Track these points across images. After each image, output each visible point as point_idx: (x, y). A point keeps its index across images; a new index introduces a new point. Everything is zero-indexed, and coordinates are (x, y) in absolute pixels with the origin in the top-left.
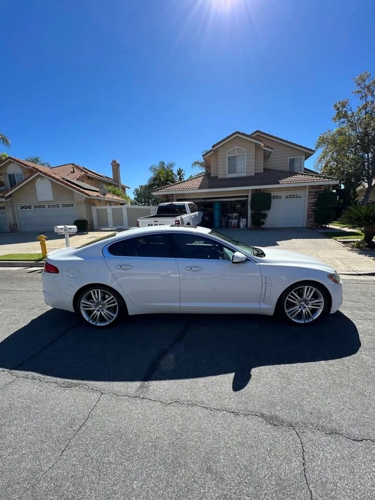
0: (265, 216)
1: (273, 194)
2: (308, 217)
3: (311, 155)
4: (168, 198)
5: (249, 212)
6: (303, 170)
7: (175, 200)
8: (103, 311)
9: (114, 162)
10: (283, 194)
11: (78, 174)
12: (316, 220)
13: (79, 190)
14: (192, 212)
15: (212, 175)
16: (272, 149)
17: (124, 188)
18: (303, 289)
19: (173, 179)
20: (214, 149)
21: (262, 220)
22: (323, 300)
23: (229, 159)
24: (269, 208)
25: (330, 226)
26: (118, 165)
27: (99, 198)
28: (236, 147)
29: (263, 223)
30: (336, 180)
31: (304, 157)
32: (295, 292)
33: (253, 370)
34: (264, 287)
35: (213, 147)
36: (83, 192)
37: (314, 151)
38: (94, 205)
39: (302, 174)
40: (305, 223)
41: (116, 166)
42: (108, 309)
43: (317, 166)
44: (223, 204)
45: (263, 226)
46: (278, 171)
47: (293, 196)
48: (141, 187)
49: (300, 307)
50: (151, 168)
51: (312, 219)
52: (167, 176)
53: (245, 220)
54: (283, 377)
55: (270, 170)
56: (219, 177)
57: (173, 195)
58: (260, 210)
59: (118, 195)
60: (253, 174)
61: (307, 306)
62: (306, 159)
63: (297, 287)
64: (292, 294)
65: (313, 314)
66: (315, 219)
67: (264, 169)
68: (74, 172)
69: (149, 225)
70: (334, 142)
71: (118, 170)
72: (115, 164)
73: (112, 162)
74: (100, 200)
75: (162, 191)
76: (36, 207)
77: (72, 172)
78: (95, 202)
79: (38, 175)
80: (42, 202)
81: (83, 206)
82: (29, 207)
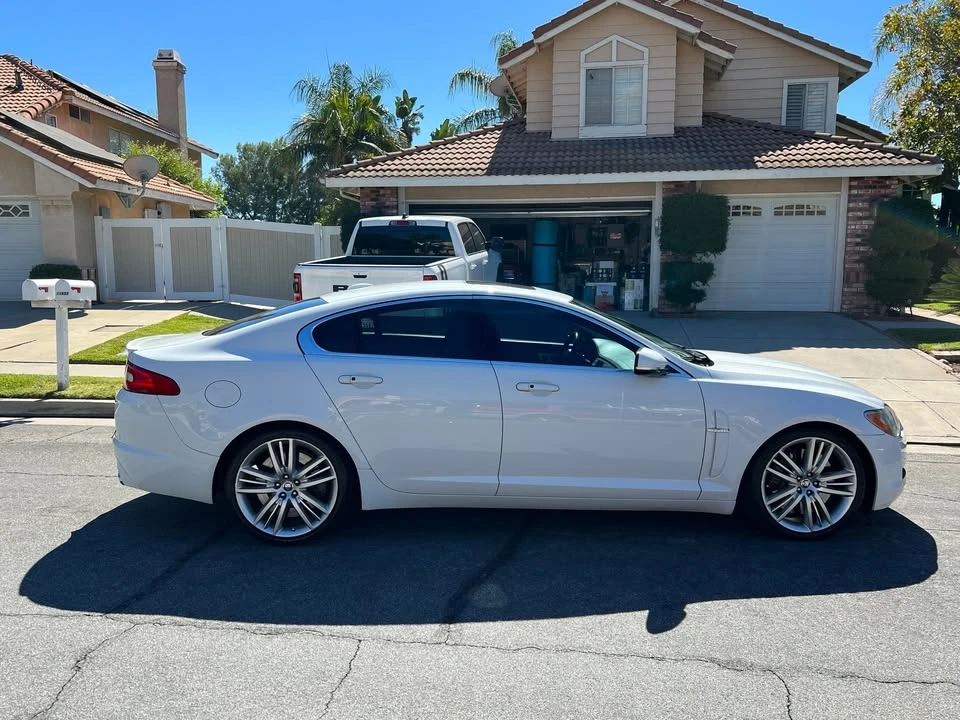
0: (707, 271)
1: (735, 200)
2: (847, 280)
3: (859, 75)
4: (380, 199)
5: (656, 256)
6: (833, 123)
7: (403, 208)
8: (294, 496)
9: (164, 57)
10: (767, 202)
11: (37, 96)
12: (871, 290)
13: (55, 159)
14: (471, 250)
15: (530, 128)
16: (732, 50)
17: (195, 154)
18: (805, 445)
19: (381, 131)
20: (541, 39)
21: (698, 285)
22: (854, 473)
23: (591, 75)
24: (719, 246)
25: (918, 311)
26: (180, 69)
27: (125, 190)
28: (614, 38)
29: (700, 296)
30: (933, 161)
31: (834, 81)
32: (787, 452)
33: (688, 606)
34: (710, 437)
35: (538, 33)
36: (71, 167)
37: (868, 64)
38: (103, 211)
39: (828, 140)
40: (838, 298)
41: (170, 75)
42: (310, 491)
43: (882, 109)
44: (565, 228)
45: (700, 306)
46: (749, 124)
47: (801, 210)
48: (245, 151)
49: (800, 492)
50: (300, 86)
51: (859, 287)
52: (363, 118)
53: (639, 283)
54: (756, 615)
55: (723, 119)
56: (555, 136)
57: (395, 190)
58: (692, 253)
59: (182, 181)
60: (670, 131)
61: (815, 490)
62: (842, 86)
63: (792, 440)
64: (779, 458)
65: (830, 512)
66: (868, 284)
67: (705, 116)
68: (19, 88)
69: (336, 288)
70: (933, 39)
71: (179, 90)
72: (169, 64)
73: (155, 59)
74: (127, 195)
75: (358, 173)
77: (12, 89)
78: (107, 201)
81: (69, 215)
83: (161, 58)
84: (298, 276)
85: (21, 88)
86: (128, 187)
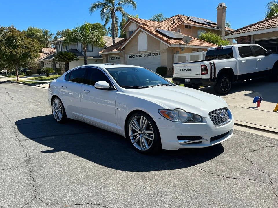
4: (244, 41)
7: (252, 43)
9: (220, 5)
26: (224, 8)
38: (177, 53)
49: (140, 135)
63: (136, 116)
71: (223, 15)
72: (221, 7)
73: (217, 7)
74: (182, 48)
75: (236, 33)
76: (137, 56)
77: (172, 24)
78: (179, 50)
79: (140, 30)
80: (141, 52)
81: (166, 54)
82: (133, 57)
83: (219, 6)
84: (173, 67)
85: (174, 23)
86: (182, 45)
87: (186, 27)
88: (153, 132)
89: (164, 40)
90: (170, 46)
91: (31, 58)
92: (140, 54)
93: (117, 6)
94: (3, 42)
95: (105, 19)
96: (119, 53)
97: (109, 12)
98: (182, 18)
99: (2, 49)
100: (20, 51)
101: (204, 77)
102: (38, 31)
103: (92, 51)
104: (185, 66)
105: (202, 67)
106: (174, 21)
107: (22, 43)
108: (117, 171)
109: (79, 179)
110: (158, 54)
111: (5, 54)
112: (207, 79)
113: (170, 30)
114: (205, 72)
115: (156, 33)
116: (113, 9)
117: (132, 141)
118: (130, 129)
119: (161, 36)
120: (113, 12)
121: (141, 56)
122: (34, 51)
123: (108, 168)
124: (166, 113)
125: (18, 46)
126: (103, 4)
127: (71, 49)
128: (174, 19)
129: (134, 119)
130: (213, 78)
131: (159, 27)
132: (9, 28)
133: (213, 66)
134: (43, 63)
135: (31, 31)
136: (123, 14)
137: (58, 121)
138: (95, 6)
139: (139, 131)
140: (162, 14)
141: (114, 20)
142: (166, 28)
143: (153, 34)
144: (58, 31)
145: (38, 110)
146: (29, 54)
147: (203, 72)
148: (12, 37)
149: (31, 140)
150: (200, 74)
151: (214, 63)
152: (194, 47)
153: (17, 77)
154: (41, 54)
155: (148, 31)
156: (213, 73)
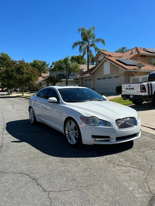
36: (124, 68)
38: (132, 75)
74: (136, 72)
76: (103, 78)
77: (131, 54)
78: (134, 73)
79: (105, 60)
80: (105, 75)
81: (123, 77)
82: (100, 79)
84: (122, 86)
85: (132, 53)
86: (136, 70)
87: (142, 56)
88: (77, 132)
89: (122, 66)
90: (126, 71)
91: (32, 81)
92: (100, 78)
93: (91, 43)
94: (15, 71)
95: (83, 52)
96: (90, 76)
97: (85, 48)
98: (139, 49)
99: (14, 75)
100: (25, 76)
101: (143, 94)
102: (40, 62)
103: (74, 75)
104: (129, 86)
105: (141, 87)
106: (132, 52)
107: (27, 71)
108: (49, 156)
109: (23, 159)
110: (118, 77)
111: (16, 78)
112: (146, 96)
113: (129, 59)
114: (144, 90)
115: (116, 62)
116: (88, 46)
117: (67, 138)
118: (66, 129)
119: (120, 64)
120: (88, 48)
121: (105, 78)
122: (34, 76)
123: (45, 154)
124: (85, 119)
125: (24, 73)
126: (81, 42)
127: (60, 74)
128: (132, 51)
129: (68, 123)
130: (150, 95)
131: (120, 57)
132: (20, 62)
133: (150, 86)
134: (41, 84)
135: (35, 62)
136: (95, 48)
137: (32, 123)
138: (76, 44)
139: (71, 131)
140: (125, 47)
141: (89, 53)
142: (126, 57)
143: (114, 62)
144: (53, 62)
145: (25, 115)
146: (30, 78)
147: (142, 91)
148: (20, 67)
149: (10, 134)
150: (140, 92)
151: (151, 84)
152: (146, 71)
153: (23, 93)
154: (40, 77)
155: (111, 60)
156: (150, 91)
